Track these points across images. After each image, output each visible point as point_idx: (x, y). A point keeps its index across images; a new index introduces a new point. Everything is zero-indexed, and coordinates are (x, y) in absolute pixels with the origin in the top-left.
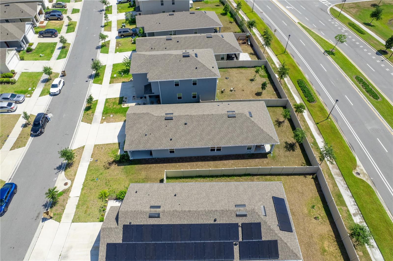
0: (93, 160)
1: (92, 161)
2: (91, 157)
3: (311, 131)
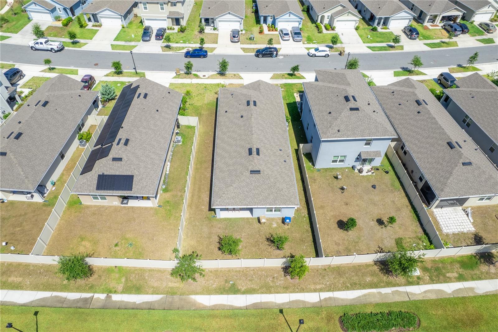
1: (225, 85)
3: (262, 293)
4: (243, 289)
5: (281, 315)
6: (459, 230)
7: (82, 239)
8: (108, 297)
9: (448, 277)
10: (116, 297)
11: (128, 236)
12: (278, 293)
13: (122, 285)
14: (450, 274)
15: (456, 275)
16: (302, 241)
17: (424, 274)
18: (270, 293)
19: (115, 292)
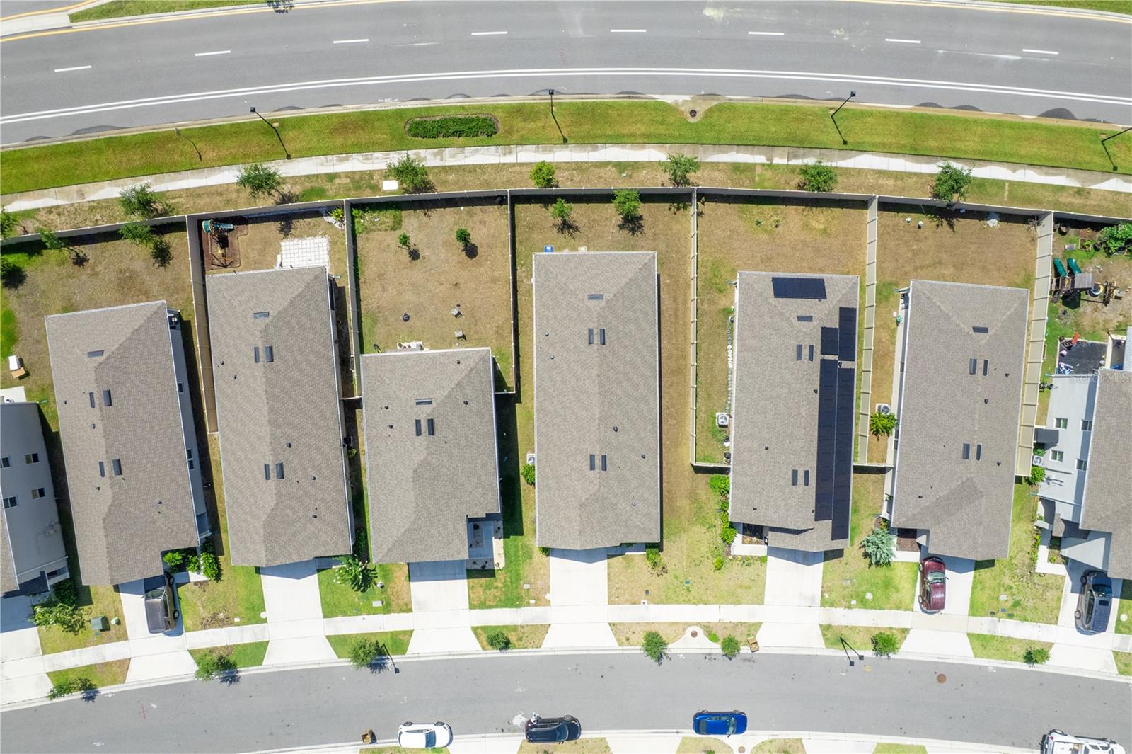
0: (645, 599)
1: (648, 600)
2: (640, 603)
3: (586, 163)
4: (610, 167)
5: (565, 136)
6: (304, 242)
7: (824, 231)
8: (769, 159)
9: (349, 177)
10: (761, 159)
11: (765, 237)
12: (568, 162)
13: (757, 173)
14: (344, 182)
15: (337, 181)
16: (530, 228)
17: (378, 182)
18: (577, 163)
19: (763, 165)
